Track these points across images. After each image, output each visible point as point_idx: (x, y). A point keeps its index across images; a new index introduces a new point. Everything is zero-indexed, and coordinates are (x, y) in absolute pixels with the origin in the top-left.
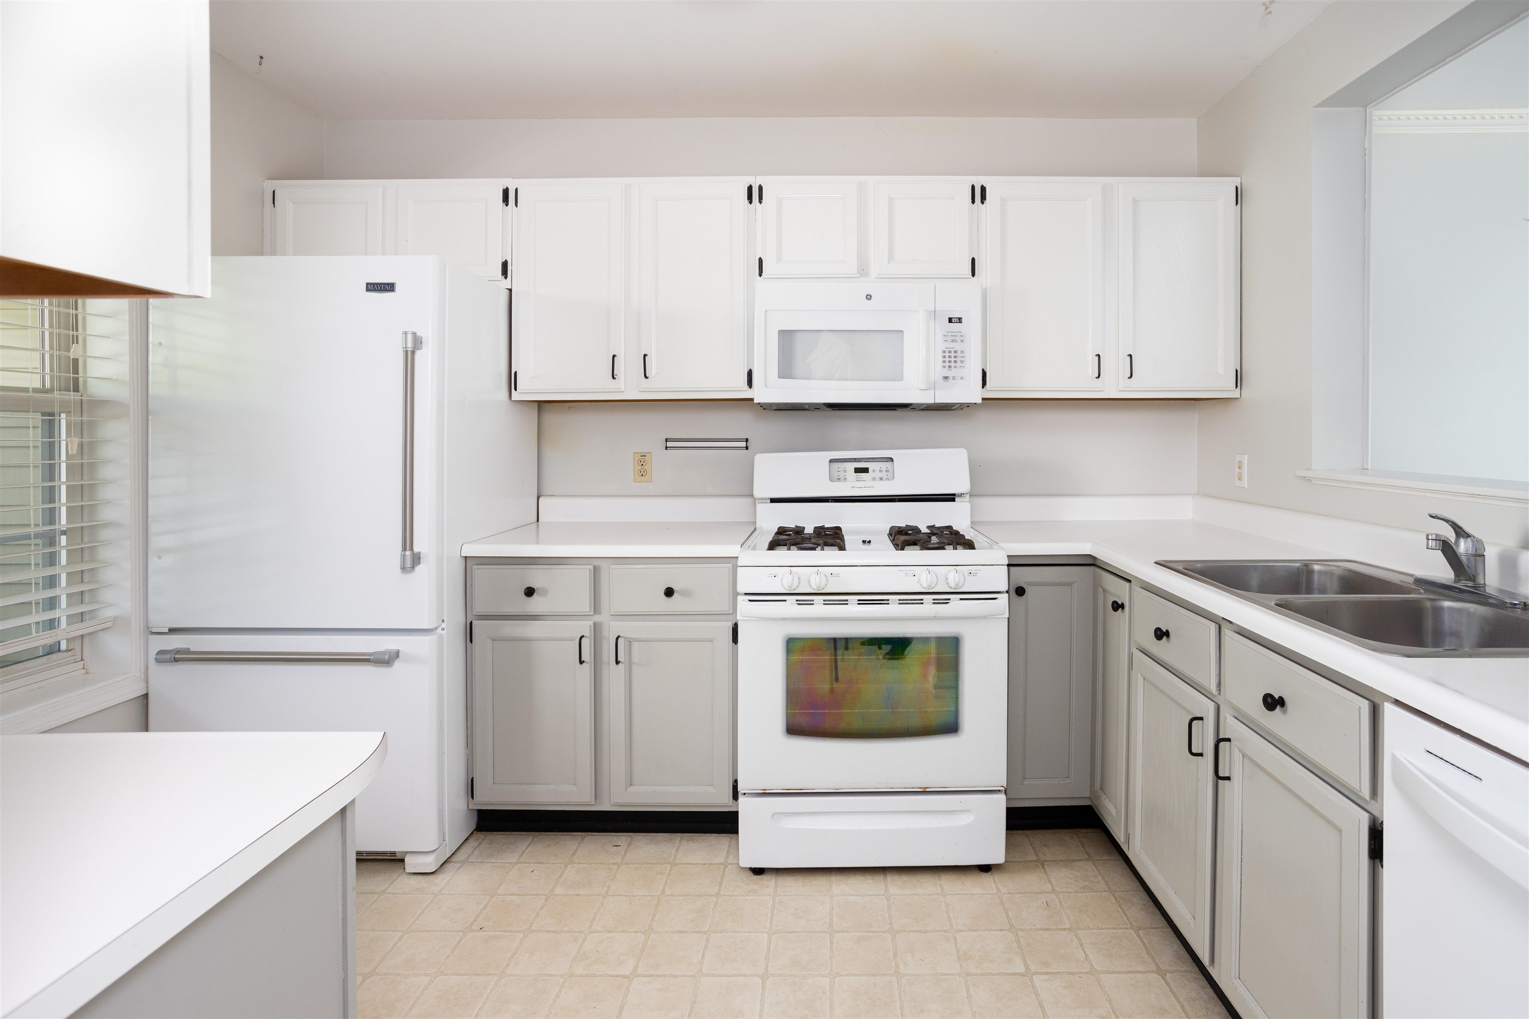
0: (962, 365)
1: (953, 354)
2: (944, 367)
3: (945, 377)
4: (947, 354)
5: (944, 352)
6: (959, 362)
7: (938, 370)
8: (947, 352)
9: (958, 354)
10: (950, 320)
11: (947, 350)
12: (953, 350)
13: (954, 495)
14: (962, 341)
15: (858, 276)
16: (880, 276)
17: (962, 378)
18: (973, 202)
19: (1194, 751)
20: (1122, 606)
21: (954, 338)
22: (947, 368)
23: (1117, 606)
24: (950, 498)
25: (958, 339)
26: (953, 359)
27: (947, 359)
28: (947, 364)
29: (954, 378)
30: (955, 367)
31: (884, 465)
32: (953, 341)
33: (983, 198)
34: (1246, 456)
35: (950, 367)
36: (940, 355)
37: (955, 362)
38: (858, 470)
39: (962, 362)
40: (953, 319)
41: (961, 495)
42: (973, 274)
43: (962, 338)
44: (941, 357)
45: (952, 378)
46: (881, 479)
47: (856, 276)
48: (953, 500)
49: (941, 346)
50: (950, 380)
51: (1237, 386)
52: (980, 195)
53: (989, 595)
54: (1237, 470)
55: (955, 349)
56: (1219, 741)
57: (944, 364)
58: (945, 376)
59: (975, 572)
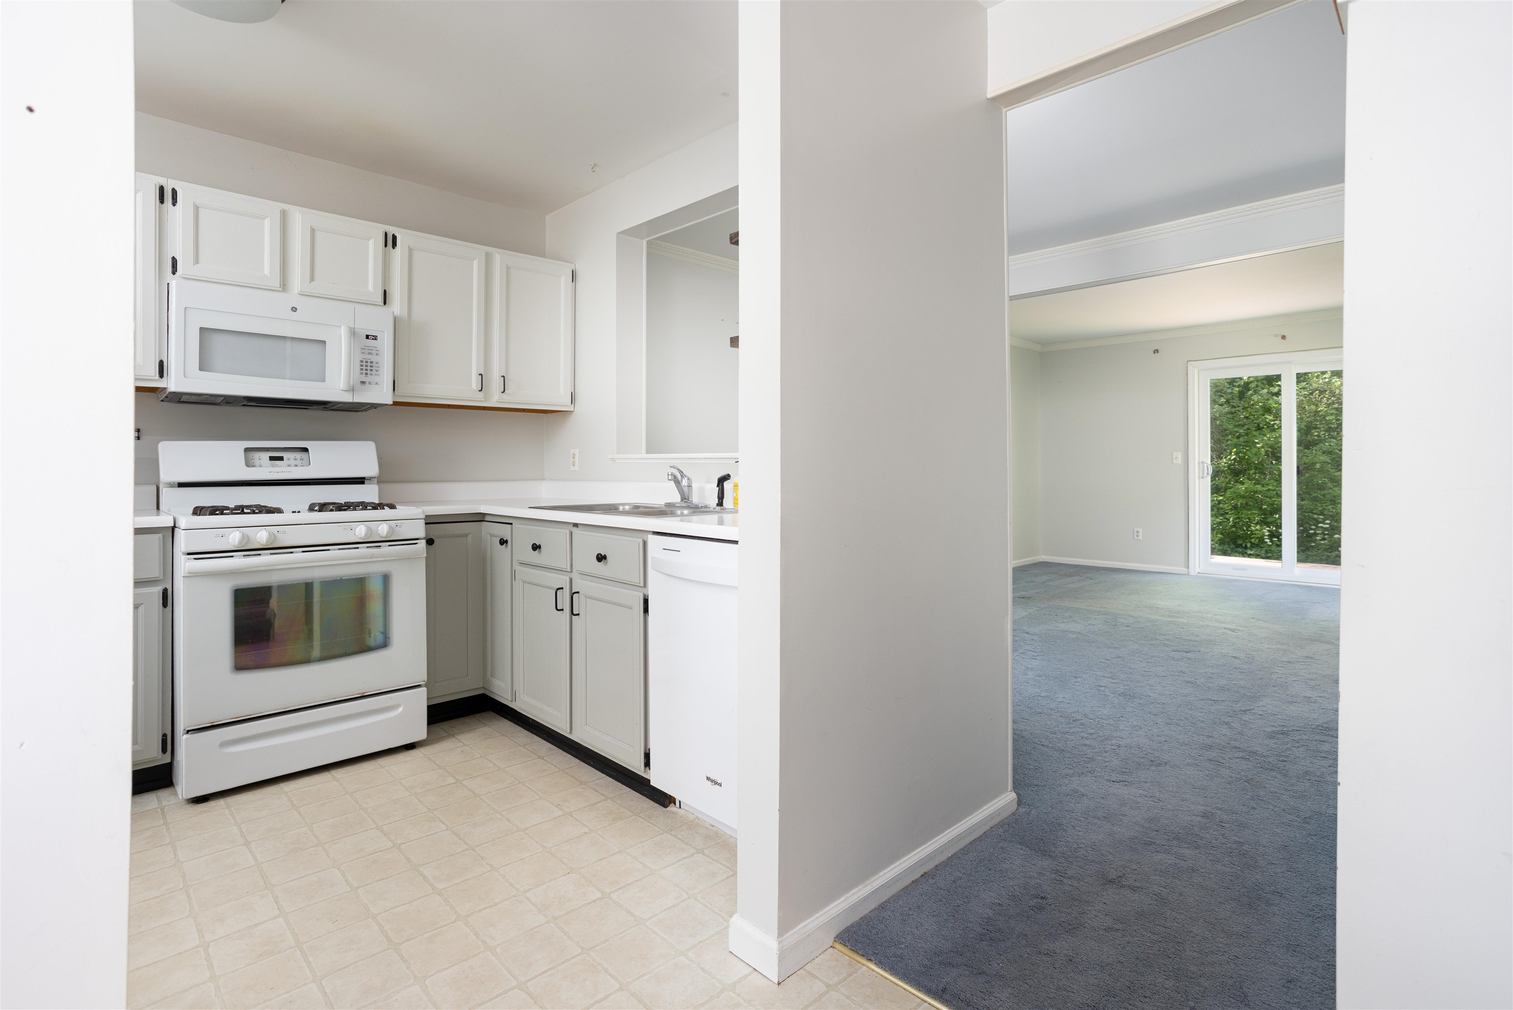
0: (377, 373)
1: (369, 364)
2: (362, 374)
3: (362, 382)
4: (364, 364)
5: (362, 361)
6: (374, 371)
7: (357, 376)
8: (364, 362)
9: (374, 364)
10: (367, 337)
11: (364, 360)
12: (369, 361)
13: (364, 478)
14: (377, 354)
15: (281, 289)
16: (301, 293)
17: (377, 383)
18: (386, 246)
19: (558, 608)
20: (506, 542)
21: (370, 351)
22: (364, 375)
23: (503, 542)
24: (360, 481)
25: (374, 352)
26: (369, 368)
27: (364, 368)
28: (364, 372)
29: (370, 383)
30: (371, 374)
31: (299, 455)
32: (369, 354)
33: (394, 245)
34: (577, 450)
35: (366, 374)
36: (358, 364)
37: (371, 370)
38: (272, 459)
39: (377, 371)
40: (370, 337)
41: (370, 479)
42: (385, 303)
43: (377, 352)
44: (359, 365)
45: (368, 383)
46: (296, 466)
47: (278, 289)
48: (363, 483)
49: (359, 357)
50: (367, 385)
51: (572, 403)
52: (391, 241)
53: (413, 541)
54: (572, 459)
55: (371, 360)
56: (572, 595)
57: (362, 372)
58: (363, 380)
59: (400, 524)
